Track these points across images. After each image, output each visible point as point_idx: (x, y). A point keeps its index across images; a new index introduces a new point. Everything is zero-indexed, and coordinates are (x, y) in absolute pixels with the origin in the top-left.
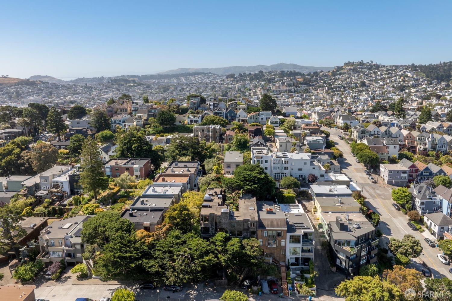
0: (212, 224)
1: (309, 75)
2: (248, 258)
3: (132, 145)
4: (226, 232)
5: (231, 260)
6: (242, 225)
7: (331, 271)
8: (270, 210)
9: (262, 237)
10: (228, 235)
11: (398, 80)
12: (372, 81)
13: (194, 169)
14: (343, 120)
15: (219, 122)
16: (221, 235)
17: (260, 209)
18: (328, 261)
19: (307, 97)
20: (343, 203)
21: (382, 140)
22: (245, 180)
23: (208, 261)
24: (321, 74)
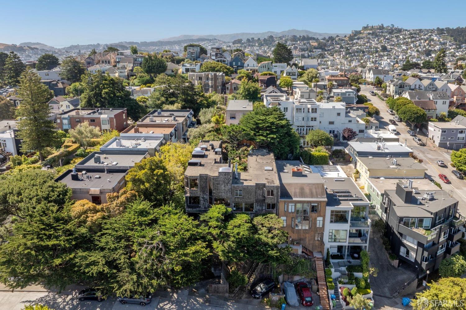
0: (203, 192)
1: (324, 39)
2: (264, 248)
3: (102, 91)
4: (228, 205)
5: (234, 252)
6: (253, 193)
7: (391, 265)
8: (298, 170)
9: (286, 213)
10: (230, 209)
11: (423, 44)
12: (393, 45)
13: (184, 118)
14: (374, 74)
15: (222, 69)
16: (218, 210)
17: (280, 169)
18: (384, 250)
19: (323, 63)
20: (399, 165)
21: (428, 94)
22: (257, 128)
23: (194, 253)
24: (337, 39)
